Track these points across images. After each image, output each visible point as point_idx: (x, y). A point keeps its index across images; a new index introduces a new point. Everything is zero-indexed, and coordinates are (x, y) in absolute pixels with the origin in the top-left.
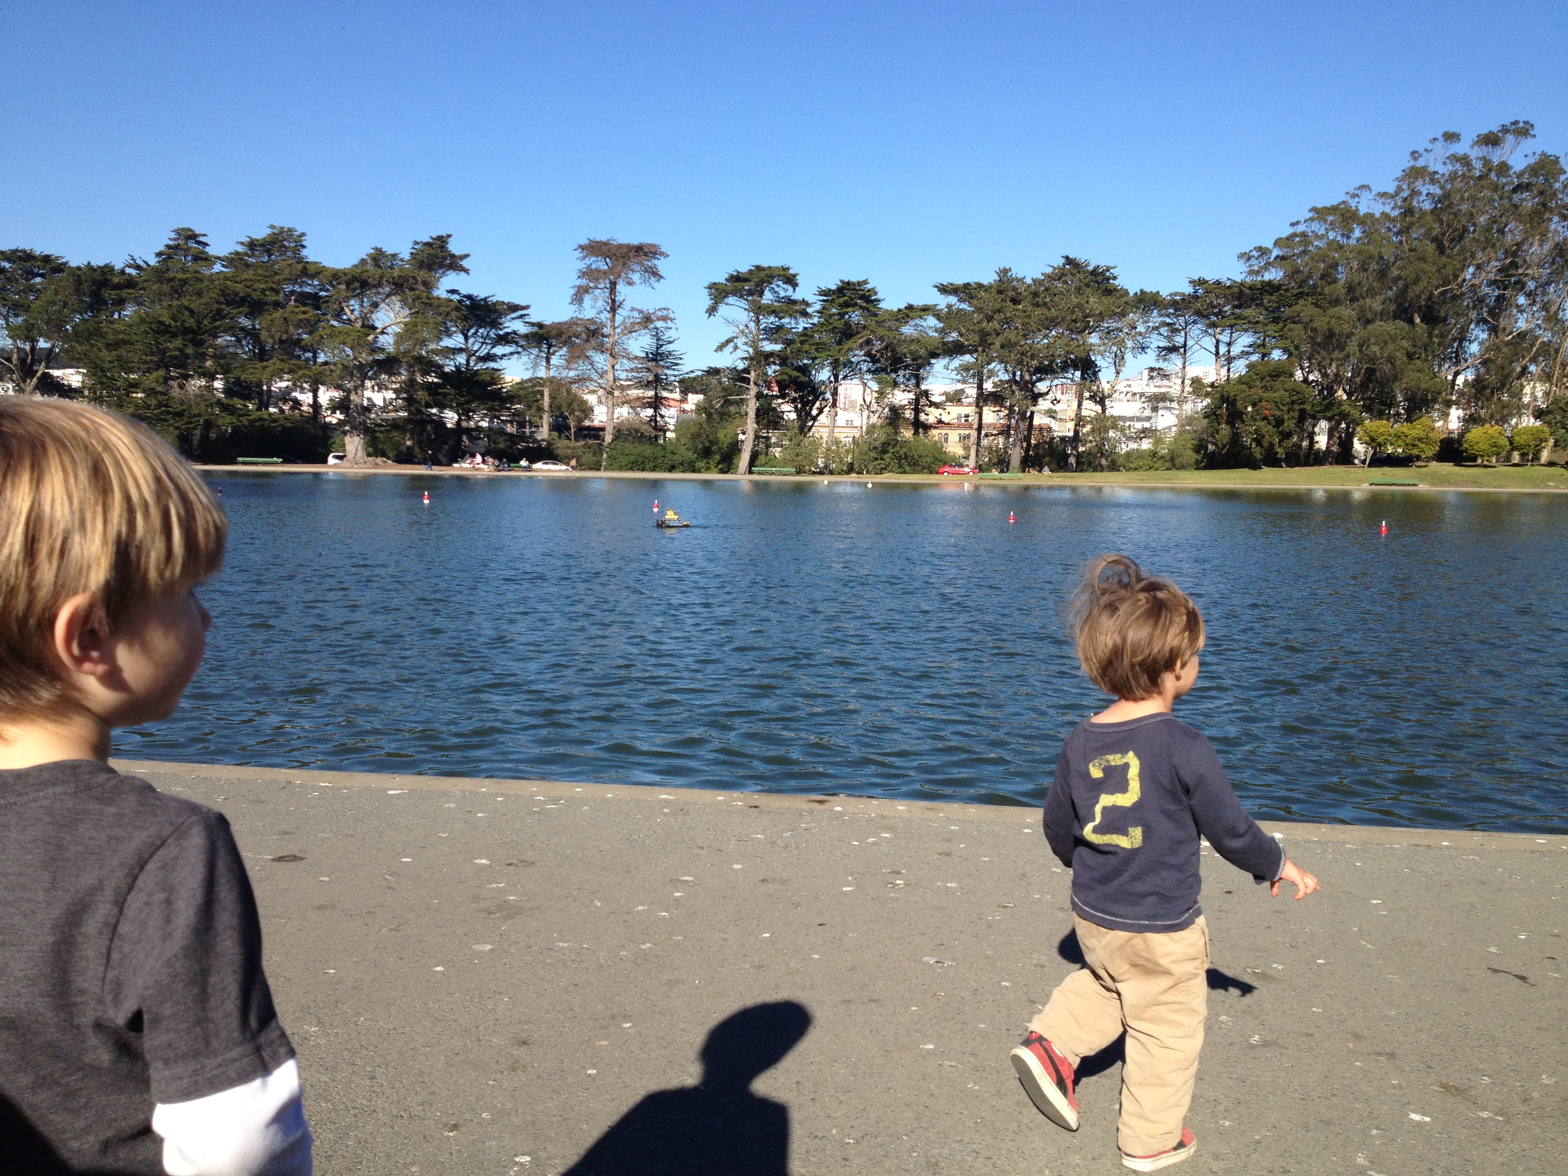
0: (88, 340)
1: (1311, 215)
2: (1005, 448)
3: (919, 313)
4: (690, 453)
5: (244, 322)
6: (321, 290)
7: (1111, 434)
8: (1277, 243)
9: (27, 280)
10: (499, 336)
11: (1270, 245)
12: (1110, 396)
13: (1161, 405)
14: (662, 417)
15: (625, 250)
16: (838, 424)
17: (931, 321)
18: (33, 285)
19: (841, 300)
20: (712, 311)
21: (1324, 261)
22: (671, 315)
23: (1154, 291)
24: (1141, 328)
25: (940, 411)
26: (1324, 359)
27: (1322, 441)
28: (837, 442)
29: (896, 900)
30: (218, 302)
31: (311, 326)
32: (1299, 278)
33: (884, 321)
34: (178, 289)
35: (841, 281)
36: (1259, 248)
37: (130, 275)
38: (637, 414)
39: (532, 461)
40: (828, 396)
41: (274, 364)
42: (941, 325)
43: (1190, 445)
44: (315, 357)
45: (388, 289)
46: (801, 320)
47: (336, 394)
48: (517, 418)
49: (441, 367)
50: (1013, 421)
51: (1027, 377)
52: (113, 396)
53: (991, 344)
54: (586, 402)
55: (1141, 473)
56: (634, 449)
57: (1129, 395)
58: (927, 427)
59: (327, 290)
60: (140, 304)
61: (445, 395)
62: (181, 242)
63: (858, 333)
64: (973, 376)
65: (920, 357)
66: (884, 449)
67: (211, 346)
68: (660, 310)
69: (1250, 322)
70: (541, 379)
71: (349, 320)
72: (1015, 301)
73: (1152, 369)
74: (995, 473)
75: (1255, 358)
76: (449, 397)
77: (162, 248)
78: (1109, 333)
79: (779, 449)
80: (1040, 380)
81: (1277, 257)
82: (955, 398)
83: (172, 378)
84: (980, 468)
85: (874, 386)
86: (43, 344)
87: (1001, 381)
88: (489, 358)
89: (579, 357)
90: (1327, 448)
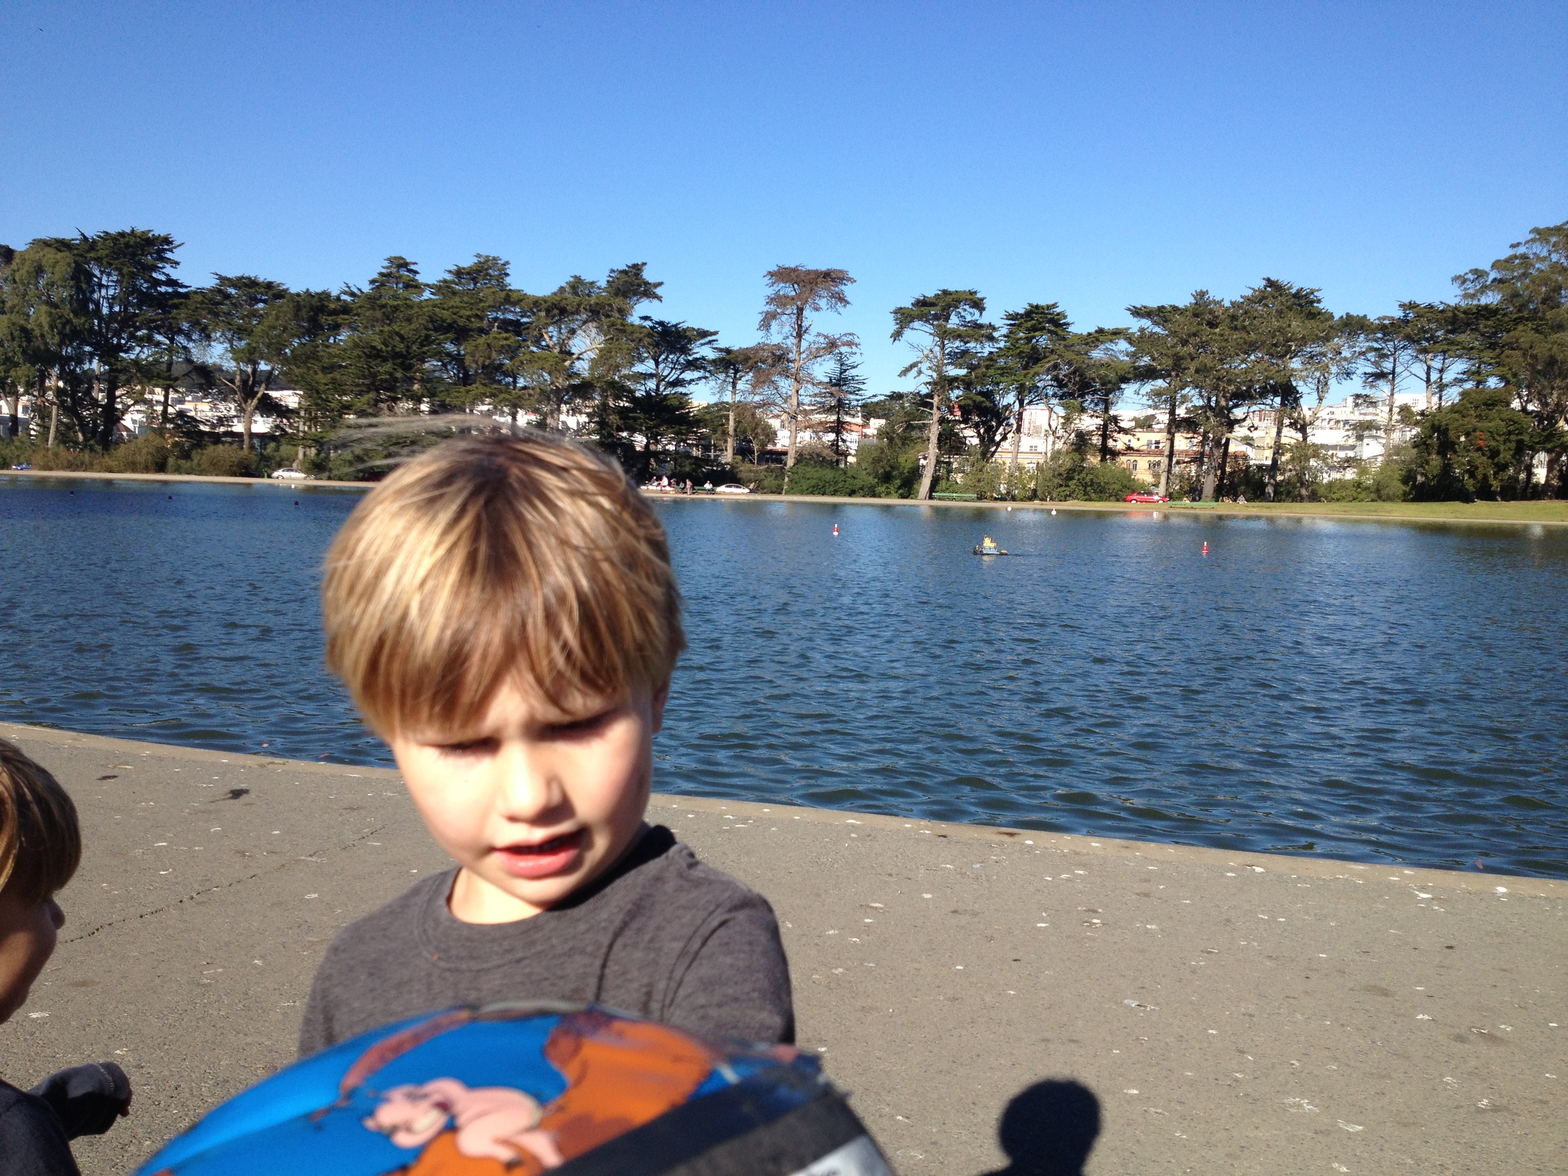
0: (305, 363)
1: (1532, 236)
2: (1198, 476)
3: (1110, 337)
4: (871, 478)
5: (450, 347)
6: (522, 316)
7: (1313, 462)
8: (1496, 265)
9: (251, 305)
10: (688, 362)
11: (1487, 267)
12: (1311, 424)
13: (1366, 433)
14: (844, 441)
15: (812, 276)
16: (1021, 449)
17: (1123, 345)
18: (257, 310)
19: (1029, 324)
20: (897, 335)
21: (1546, 285)
22: (856, 341)
23: (1361, 315)
24: (1346, 353)
25: (1129, 437)
26: (1544, 387)
27: (1541, 474)
28: (1020, 468)
29: (1094, 939)
30: (427, 329)
31: (512, 352)
32: (1518, 302)
33: (1073, 345)
34: (390, 314)
35: (1030, 305)
36: (1475, 271)
37: (345, 301)
38: (820, 438)
39: (716, 484)
40: (1012, 421)
41: (476, 388)
42: (1133, 349)
43: (1397, 476)
44: (515, 382)
45: (584, 316)
46: (987, 345)
47: (533, 418)
48: (703, 442)
49: (632, 392)
50: (1207, 448)
51: (1223, 403)
52: (327, 417)
53: (1185, 369)
54: (770, 427)
55: (1344, 504)
56: (814, 473)
57: (1332, 423)
58: (1115, 454)
59: (529, 317)
60: (354, 329)
61: (635, 419)
62: (394, 270)
63: (1045, 357)
64: (1166, 401)
65: (1110, 382)
66: (1069, 475)
67: (418, 370)
68: (845, 335)
69: (1464, 348)
70: (727, 403)
71: (548, 346)
72: (1212, 325)
73: (1358, 396)
74: (1186, 501)
75: (1469, 385)
76: (639, 421)
77: (375, 276)
78: (1311, 358)
79: (960, 475)
80: (1236, 406)
81: (1495, 280)
82: (1146, 424)
83: (382, 401)
84: (1170, 496)
85: (1061, 412)
86: (263, 366)
87: (1195, 406)
88: (678, 382)
89: (764, 382)
90: (1547, 481)
